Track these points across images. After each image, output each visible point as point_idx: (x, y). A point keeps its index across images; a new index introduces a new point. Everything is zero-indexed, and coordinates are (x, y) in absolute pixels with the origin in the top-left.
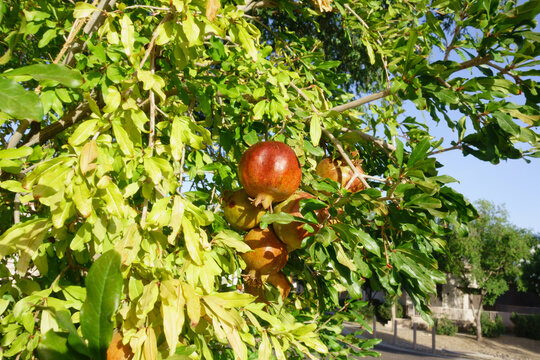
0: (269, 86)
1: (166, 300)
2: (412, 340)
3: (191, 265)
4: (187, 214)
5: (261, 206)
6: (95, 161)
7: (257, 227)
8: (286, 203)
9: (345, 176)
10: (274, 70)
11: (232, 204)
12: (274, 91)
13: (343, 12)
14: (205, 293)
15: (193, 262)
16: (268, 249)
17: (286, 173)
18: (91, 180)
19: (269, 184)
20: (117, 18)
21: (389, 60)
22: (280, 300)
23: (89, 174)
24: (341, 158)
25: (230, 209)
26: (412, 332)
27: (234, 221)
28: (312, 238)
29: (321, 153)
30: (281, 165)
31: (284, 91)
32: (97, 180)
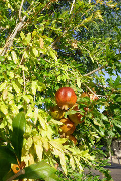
0: (61, 70)
1: (36, 142)
2: (118, 163)
3: (43, 131)
4: (39, 113)
5: (64, 109)
6: (7, 95)
7: (63, 118)
8: (72, 108)
9: (91, 97)
10: (62, 66)
11: (54, 111)
12: (63, 72)
13: (81, 48)
14: (49, 140)
15: (43, 129)
16: (68, 125)
17: (72, 97)
18: (6, 102)
19: (66, 101)
20: (10, 52)
21: (98, 61)
22: (74, 145)
23: (5, 100)
24: (89, 91)
25: (53, 113)
26: (118, 160)
27: (55, 117)
28: (84, 117)
29: (82, 90)
30: (69, 94)
31: (67, 72)
32: (8, 102)
